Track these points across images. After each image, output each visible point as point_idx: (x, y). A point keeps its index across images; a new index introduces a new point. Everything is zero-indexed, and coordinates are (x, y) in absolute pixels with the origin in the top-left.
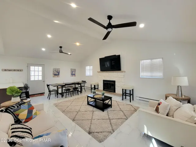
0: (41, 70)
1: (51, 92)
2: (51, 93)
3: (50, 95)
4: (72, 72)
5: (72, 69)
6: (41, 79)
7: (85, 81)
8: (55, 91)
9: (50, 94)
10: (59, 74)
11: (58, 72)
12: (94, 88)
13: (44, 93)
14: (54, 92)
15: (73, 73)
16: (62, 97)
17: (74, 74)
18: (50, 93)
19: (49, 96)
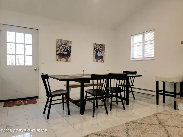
0: (30, 42)
1: (52, 96)
2: (54, 98)
3: (51, 104)
4: (97, 53)
5: (96, 45)
6: (31, 64)
7: (135, 73)
8: (62, 94)
9: (49, 104)
10: (68, 55)
11: (67, 51)
12: (162, 92)
13: (37, 97)
14: (61, 97)
15: (99, 54)
16: (82, 113)
17: (101, 57)
18: (51, 101)
19: (47, 108)
